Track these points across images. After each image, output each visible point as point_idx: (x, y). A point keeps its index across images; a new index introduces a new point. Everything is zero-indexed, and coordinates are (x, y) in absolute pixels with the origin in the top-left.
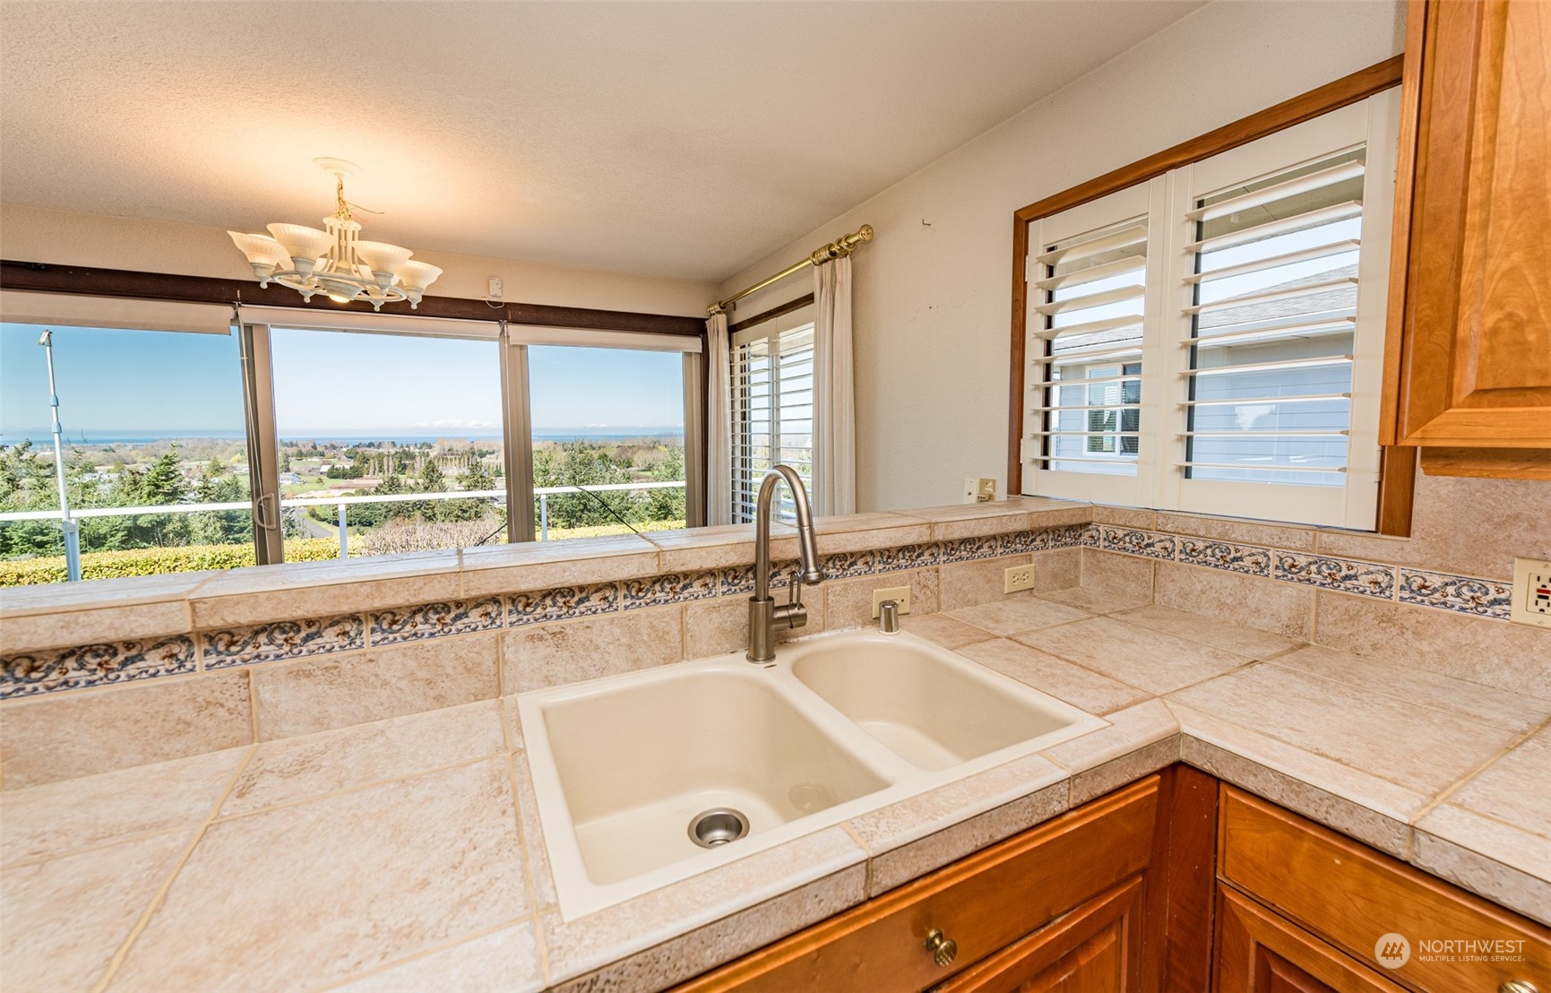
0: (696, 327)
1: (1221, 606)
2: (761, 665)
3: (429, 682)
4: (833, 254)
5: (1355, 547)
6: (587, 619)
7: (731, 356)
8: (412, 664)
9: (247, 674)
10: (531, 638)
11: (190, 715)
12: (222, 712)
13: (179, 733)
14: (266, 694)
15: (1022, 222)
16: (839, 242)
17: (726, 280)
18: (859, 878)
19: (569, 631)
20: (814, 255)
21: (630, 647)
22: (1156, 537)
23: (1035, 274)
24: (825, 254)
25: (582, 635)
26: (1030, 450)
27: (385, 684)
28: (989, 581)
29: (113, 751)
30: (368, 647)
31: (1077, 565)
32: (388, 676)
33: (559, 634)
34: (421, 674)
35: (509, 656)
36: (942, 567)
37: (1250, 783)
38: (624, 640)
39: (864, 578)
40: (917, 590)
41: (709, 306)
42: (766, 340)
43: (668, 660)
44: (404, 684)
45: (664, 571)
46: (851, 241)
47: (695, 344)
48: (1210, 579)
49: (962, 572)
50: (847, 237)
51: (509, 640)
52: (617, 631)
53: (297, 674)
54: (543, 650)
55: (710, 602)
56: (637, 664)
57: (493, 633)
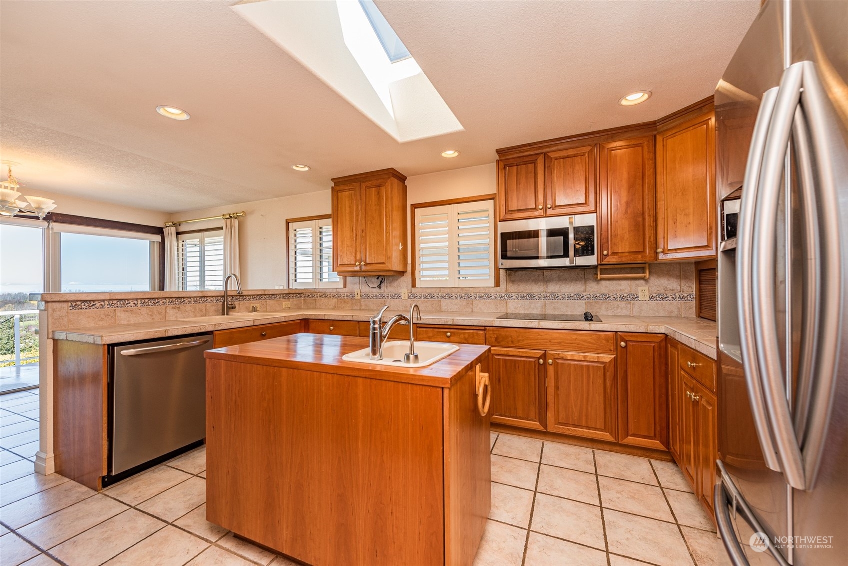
0: (159, 231)
1: (326, 306)
2: (226, 316)
3: (151, 315)
4: (231, 217)
5: (340, 291)
6: (185, 305)
7: (178, 245)
8: (148, 311)
9: (115, 310)
10: (173, 308)
11: (104, 317)
12: (110, 317)
13: (102, 321)
14: (119, 315)
15: (288, 223)
16: (234, 214)
17: (176, 213)
18: (252, 322)
19: (181, 307)
20: (223, 216)
21: (194, 312)
22: (316, 294)
23: (291, 235)
24: (228, 217)
25: (184, 309)
26: (292, 277)
27: (142, 315)
28: (279, 305)
29: (89, 323)
30: (139, 307)
31: (301, 303)
32: (143, 313)
33: (179, 308)
34: (150, 314)
35: (168, 311)
36: (268, 301)
37: (312, 318)
38: (193, 311)
39: (248, 302)
40: (261, 306)
41: (166, 223)
42: (199, 240)
43: (202, 316)
44: (146, 315)
45: (203, 296)
46: (238, 215)
47: (158, 238)
48: (325, 301)
49: (272, 302)
50: (237, 214)
51: (168, 308)
52: (192, 309)
53: (125, 311)
54: (175, 311)
55: (212, 304)
56: (196, 316)
57: (165, 306)
